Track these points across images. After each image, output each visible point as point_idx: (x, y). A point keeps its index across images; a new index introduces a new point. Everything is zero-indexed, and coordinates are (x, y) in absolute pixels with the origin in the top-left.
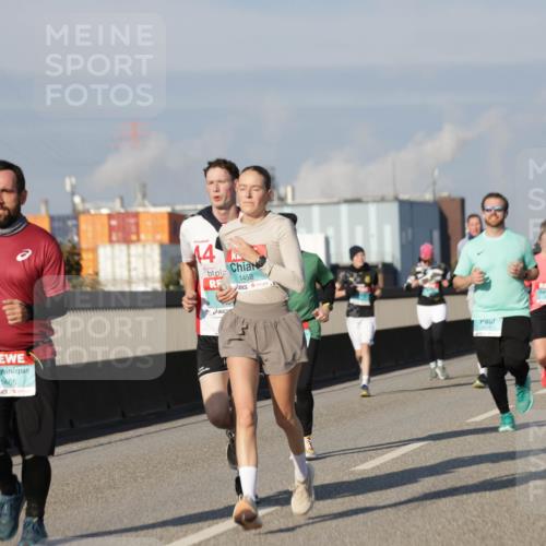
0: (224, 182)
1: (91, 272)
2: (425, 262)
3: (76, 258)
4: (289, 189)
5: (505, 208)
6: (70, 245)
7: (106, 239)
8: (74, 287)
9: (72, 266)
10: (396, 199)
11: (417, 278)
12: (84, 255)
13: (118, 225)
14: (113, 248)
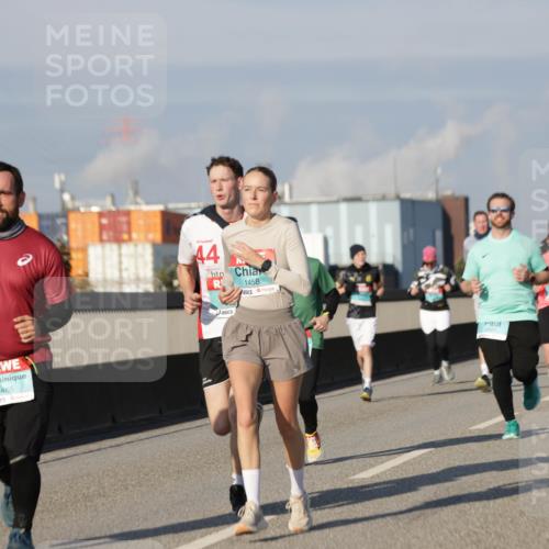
0: (227, 180)
1: (80, 272)
2: (428, 265)
3: (66, 258)
4: (287, 187)
5: (511, 209)
6: (60, 244)
7: (97, 238)
10: (398, 197)
12: (74, 255)
13: (109, 224)
14: (103, 247)
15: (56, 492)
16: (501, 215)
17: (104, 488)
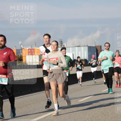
0: (47, 39)
1: (25, 61)
2: (93, 59)
3: (22, 58)
4: (65, 44)
5: (109, 46)
6: (20, 55)
7: (28, 54)
8: (21, 64)
9: (21, 60)
10: (87, 46)
11: (91, 62)
12: (23, 58)
13: (30, 51)
14: (29, 56)
15: (20, 104)
16: (107, 47)
17: (29, 103)
